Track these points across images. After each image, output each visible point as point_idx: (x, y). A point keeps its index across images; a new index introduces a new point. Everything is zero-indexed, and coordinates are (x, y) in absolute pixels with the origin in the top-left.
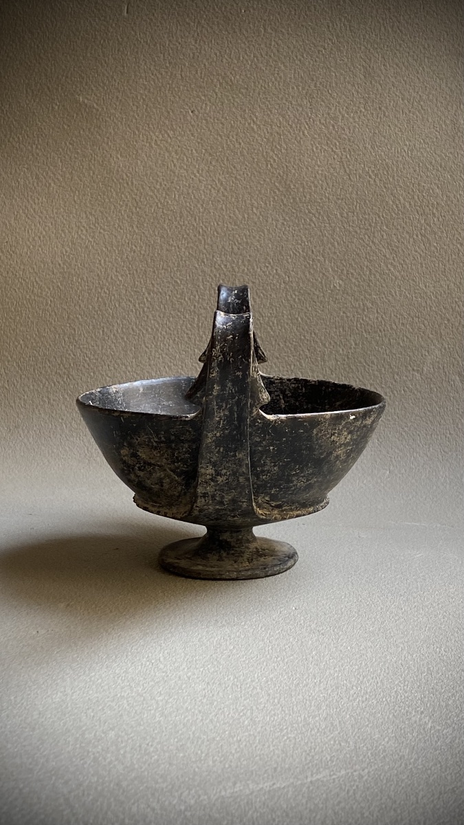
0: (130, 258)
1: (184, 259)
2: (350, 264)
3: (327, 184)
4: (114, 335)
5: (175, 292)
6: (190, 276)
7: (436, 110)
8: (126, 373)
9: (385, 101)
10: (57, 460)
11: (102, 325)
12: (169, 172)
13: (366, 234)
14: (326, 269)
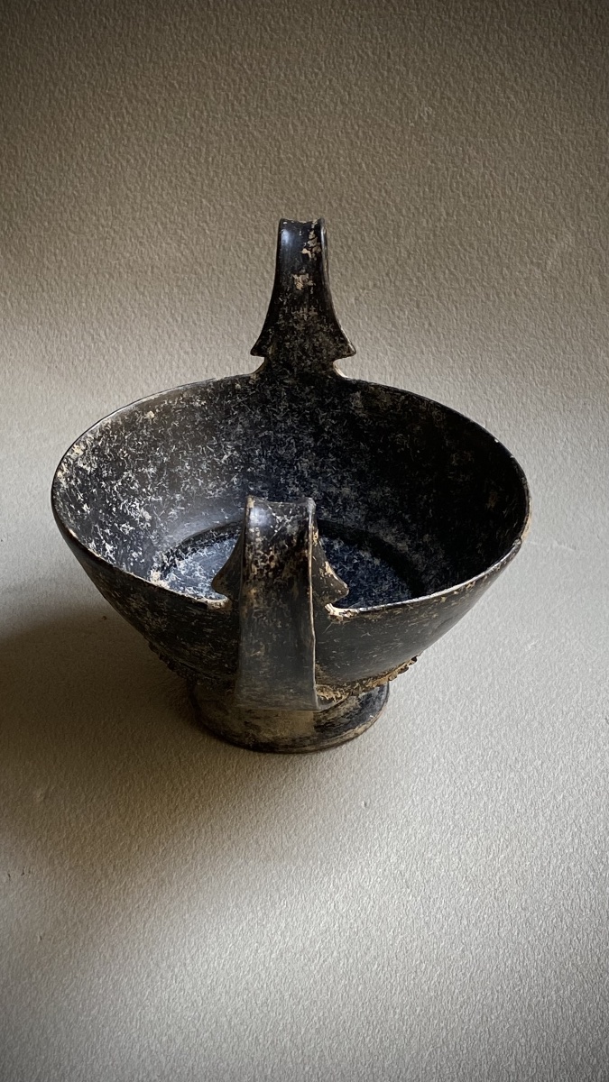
1: (184, 47)
2: (446, 83)
4: (77, 164)
5: (171, 102)
6: (193, 78)
8: (98, 229)
11: (58, 145)
13: (475, 33)
14: (408, 86)
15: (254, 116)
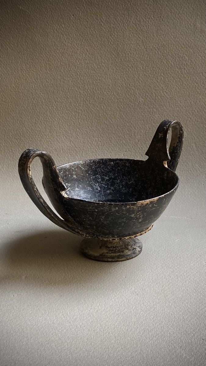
0: (46, 85)
1: (71, 87)
2: (146, 91)
3: (136, 53)
4: (40, 121)
5: (67, 102)
6: (74, 95)
7: (186, 19)
8: (46, 139)
9: (163, 13)
10: (17, 179)
11: (34, 116)
12: (63, 44)
13: (154, 77)
14: (136, 93)
15: (92, 104)
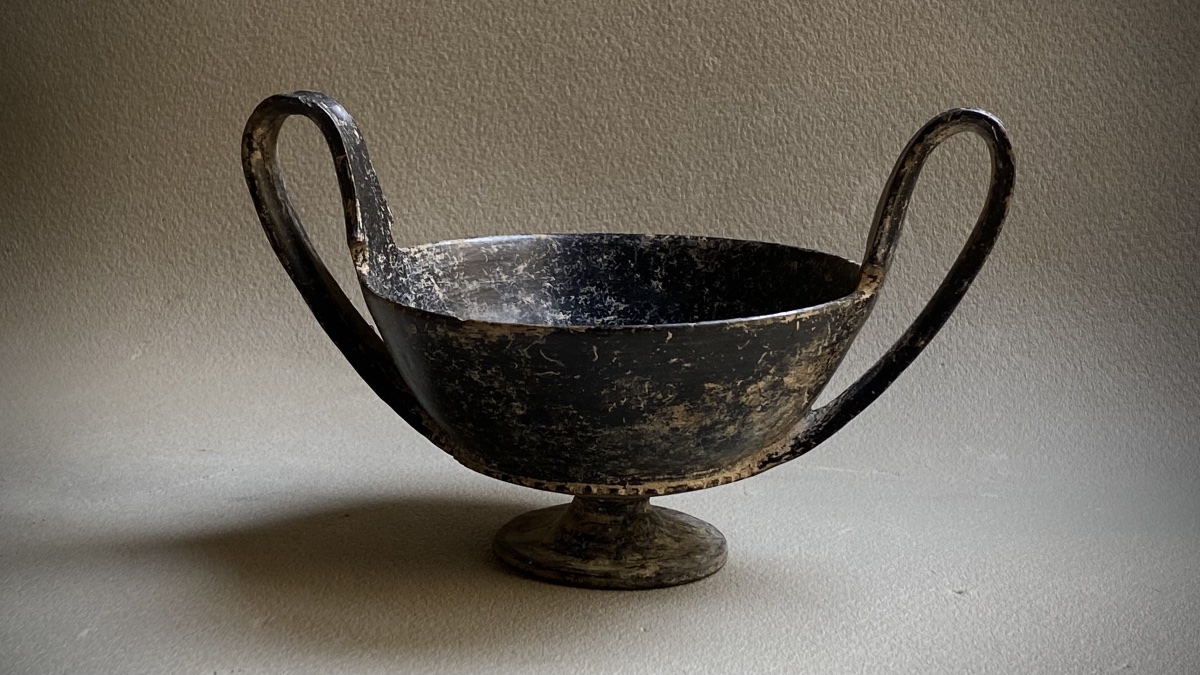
0: (366, 16)
1: (455, 18)
2: (731, 31)
5: (441, 74)
6: (464, 47)
10: (247, 352)
14: (691, 38)
15: (529, 81)
